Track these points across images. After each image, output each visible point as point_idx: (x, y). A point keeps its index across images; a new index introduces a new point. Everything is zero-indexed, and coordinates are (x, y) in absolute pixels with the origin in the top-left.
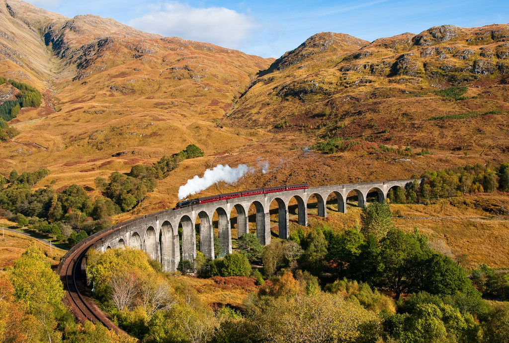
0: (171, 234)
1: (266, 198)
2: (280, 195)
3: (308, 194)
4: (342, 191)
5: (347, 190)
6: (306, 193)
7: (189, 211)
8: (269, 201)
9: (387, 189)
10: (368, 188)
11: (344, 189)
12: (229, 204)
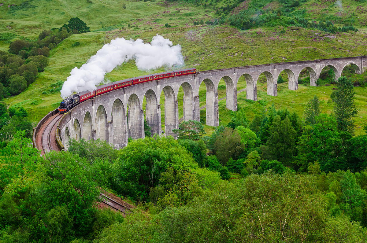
0: (103, 121)
1: (196, 79)
2: (210, 75)
3: (238, 75)
4: (274, 71)
5: (278, 70)
6: (236, 74)
7: (121, 94)
8: (198, 82)
9: (320, 69)
10: (300, 68)
11: (276, 69)
12: (158, 86)
